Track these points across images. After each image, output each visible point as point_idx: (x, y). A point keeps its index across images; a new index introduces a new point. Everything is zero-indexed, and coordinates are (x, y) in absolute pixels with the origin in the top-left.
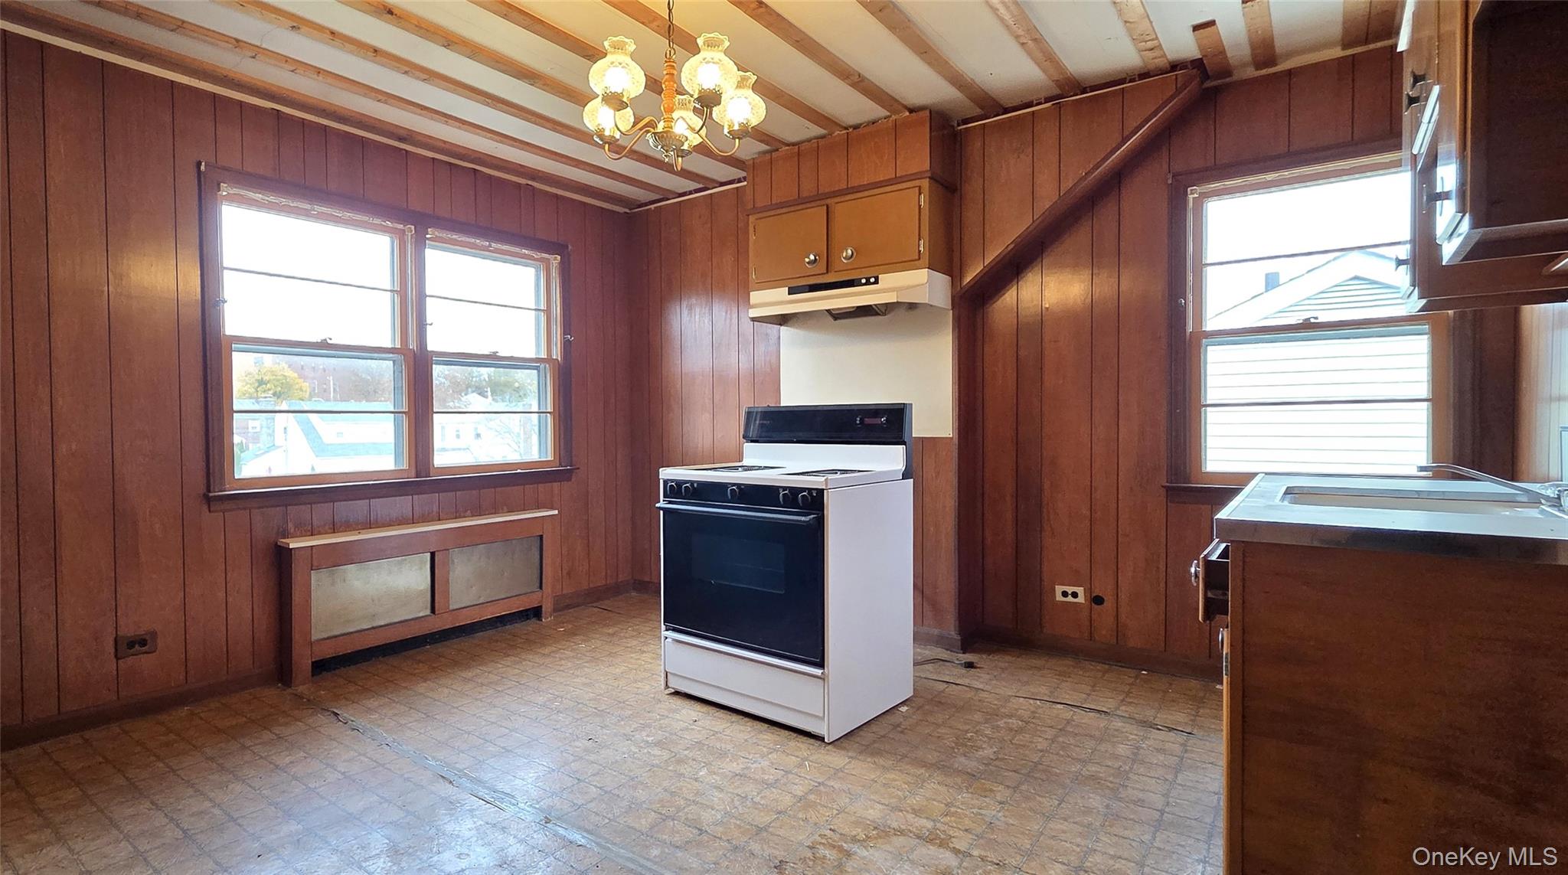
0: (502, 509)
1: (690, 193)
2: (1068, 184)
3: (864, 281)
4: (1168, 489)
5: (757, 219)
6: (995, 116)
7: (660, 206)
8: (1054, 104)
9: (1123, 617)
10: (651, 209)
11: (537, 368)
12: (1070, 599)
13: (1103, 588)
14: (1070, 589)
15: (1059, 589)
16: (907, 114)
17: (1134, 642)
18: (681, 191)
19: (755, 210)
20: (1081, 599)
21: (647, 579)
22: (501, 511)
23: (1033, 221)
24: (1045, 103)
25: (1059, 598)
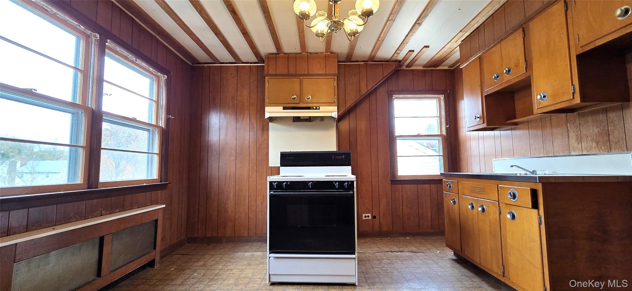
0: (135, 206)
1: (227, 63)
2: (369, 88)
3: (315, 108)
4: (391, 181)
5: (269, 78)
6: (348, 62)
7: (210, 66)
8: (365, 63)
9: (381, 221)
10: (205, 66)
11: (148, 130)
12: (367, 218)
13: (376, 214)
14: (367, 215)
15: (364, 215)
16: (329, 53)
17: (385, 229)
18: (222, 61)
19: (268, 75)
20: (370, 218)
21: (196, 236)
22: (134, 207)
23: (360, 97)
24: (362, 62)
25: (364, 218)
